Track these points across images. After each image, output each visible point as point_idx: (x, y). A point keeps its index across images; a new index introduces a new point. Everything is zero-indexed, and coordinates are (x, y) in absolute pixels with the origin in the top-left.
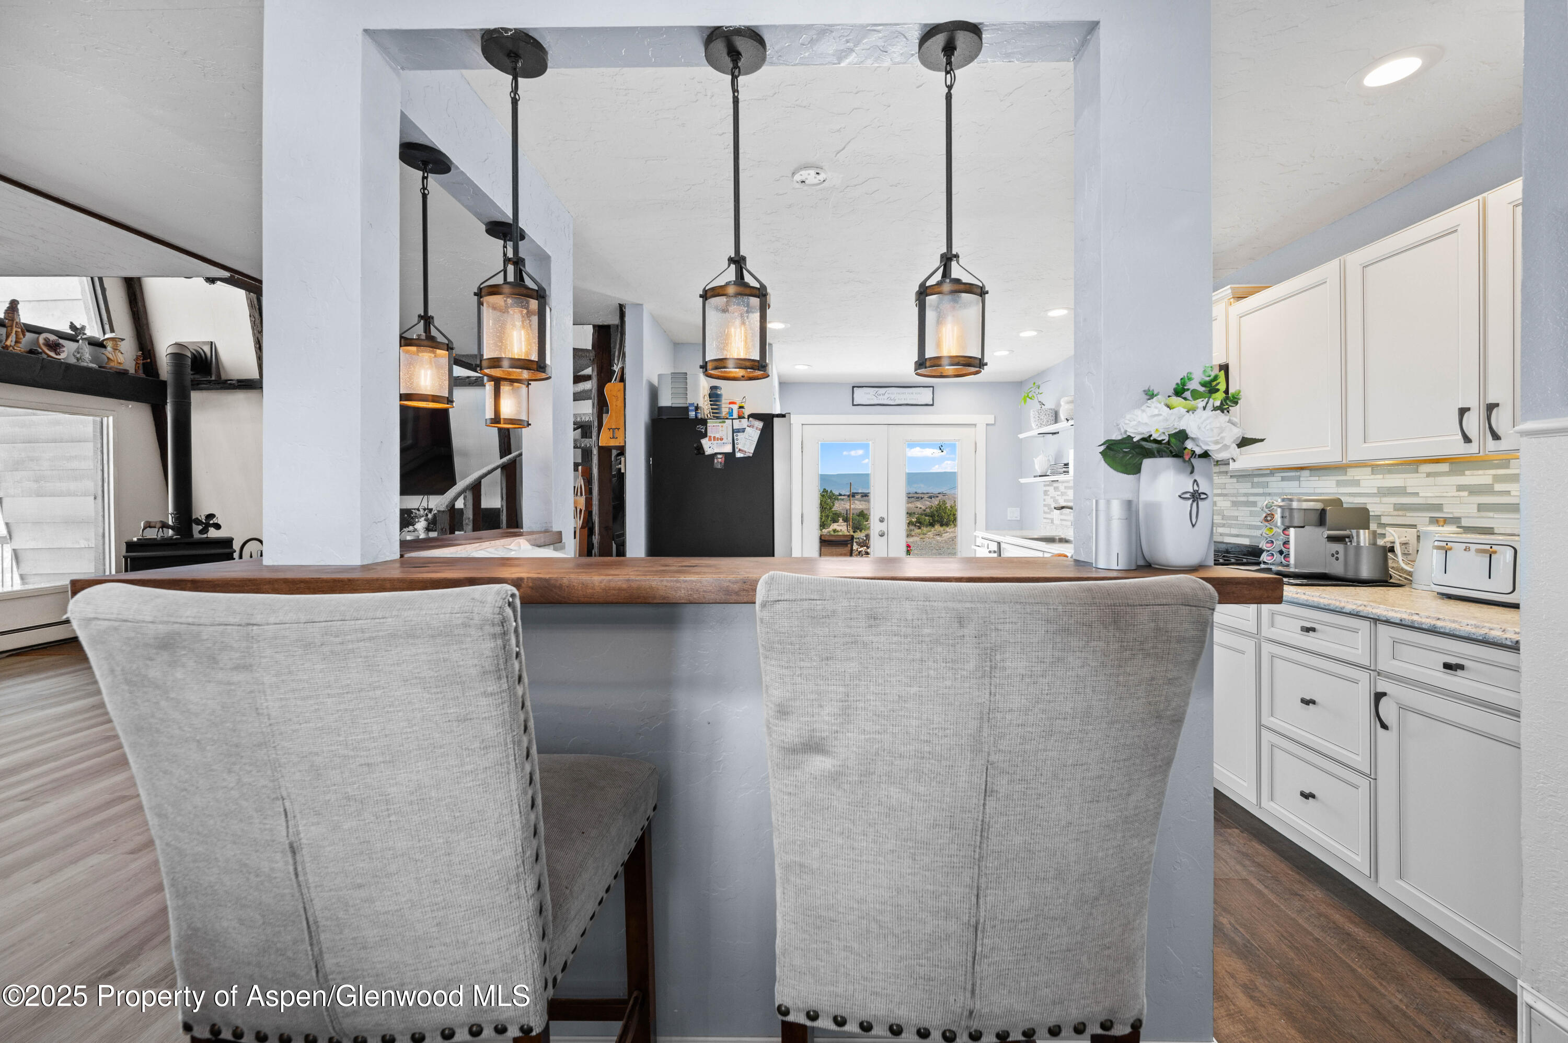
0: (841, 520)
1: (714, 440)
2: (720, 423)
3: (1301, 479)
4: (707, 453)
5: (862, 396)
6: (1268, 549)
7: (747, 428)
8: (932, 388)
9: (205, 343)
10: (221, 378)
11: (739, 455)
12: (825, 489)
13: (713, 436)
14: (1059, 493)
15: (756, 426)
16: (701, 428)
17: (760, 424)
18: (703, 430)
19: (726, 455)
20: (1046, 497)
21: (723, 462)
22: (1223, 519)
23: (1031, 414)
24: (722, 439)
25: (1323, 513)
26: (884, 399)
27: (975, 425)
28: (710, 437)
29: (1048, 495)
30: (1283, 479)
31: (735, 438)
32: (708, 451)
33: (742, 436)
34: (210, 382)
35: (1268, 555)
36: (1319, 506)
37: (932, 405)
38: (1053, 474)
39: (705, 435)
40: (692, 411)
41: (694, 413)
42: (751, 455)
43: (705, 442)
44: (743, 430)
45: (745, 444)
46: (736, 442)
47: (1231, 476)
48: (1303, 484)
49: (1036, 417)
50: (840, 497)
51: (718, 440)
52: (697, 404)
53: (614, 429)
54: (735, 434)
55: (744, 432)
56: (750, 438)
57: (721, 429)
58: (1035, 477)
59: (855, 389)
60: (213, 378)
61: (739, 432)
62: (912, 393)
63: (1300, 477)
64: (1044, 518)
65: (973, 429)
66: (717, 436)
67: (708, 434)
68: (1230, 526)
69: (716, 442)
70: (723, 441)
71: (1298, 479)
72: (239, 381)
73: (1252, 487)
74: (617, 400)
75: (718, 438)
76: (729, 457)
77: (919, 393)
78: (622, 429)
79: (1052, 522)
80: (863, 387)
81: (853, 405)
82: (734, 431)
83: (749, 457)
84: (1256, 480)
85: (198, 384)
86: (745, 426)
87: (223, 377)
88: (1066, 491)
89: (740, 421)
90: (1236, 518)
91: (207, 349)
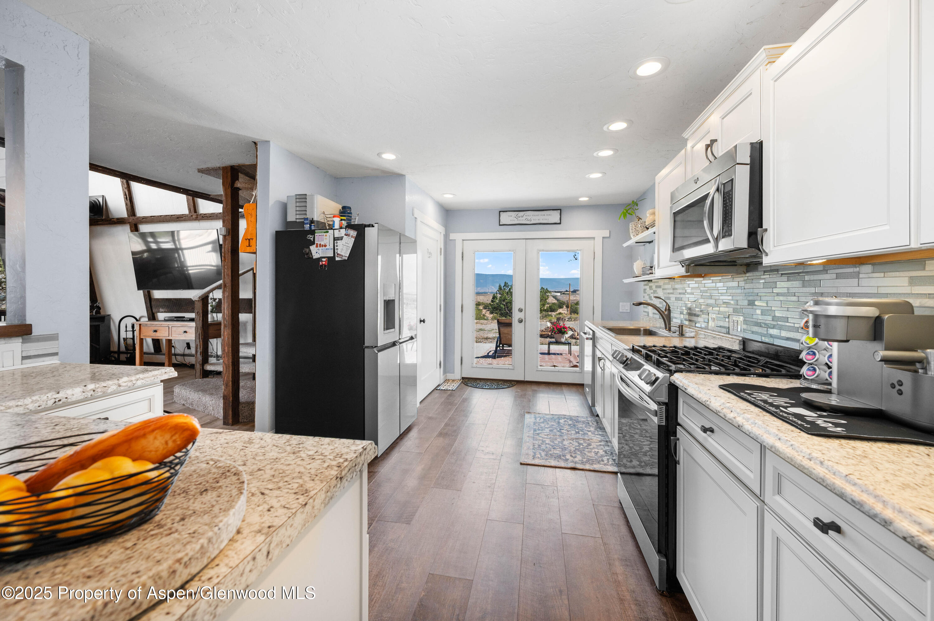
0: (565, 307)
1: (320, 247)
2: (325, 232)
3: (861, 276)
4: (314, 257)
5: (506, 218)
6: (810, 362)
7: (345, 237)
8: (559, 211)
9: (99, 196)
10: (109, 217)
11: (337, 259)
12: (542, 288)
13: (319, 243)
14: (652, 291)
15: (351, 234)
16: (310, 237)
17: (353, 233)
18: (312, 239)
19: (329, 258)
20: (645, 295)
21: (326, 264)
22: (773, 320)
23: (630, 227)
24: (325, 246)
25: (878, 322)
26: (523, 220)
27: (594, 238)
28: (317, 244)
29: (646, 293)
30: (838, 276)
31: (336, 244)
32: (315, 256)
33: (340, 243)
34: (102, 220)
35: (809, 370)
36: (872, 312)
37: (560, 223)
38: (644, 274)
39: (313, 243)
40: (307, 224)
41: (309, 226)
42: (346, 258)
43: (313, 248)
44: (341, 238)
45: (342, 249)
46: (336, 248)
47: (782, 274)
48: (863, 282)
49: (633, 229)
50: (566, 293)
51: (322, 247)
52: (313, 219)
53: (249, 240)
54: (335, 242)
55: (342, 239)
56: (347, 245)
57: (325, 237)
58: (633, 277)
59: (501, 213)
60: (104, 218)
61: (338, 240)
62: (544, 215)
63: (859, 273)
64: (644, 311)
65: (593, 241)
66: (322, 243)
67: (316, 242)
68: (781, 328)
69: (321, 248)
70: (327, 247)
71: (857, 275)
72: (118, 219)
73: (804, 286)
74: (251, 217)
75: (323, 245)
76: (331, 259)
77: (550, 215)
78: (255, 239)
79: (648, 315)
80: (507, 211)
81: (500, 225)
82: (335, 239)
83: (345, 260)
84: (807, 278)
85: (97, 222)
86: (343, 235)
87: (110, 217)
88: (656, 289)
89: (339, 231)
90: (786, 319)
91: (101, 200)
